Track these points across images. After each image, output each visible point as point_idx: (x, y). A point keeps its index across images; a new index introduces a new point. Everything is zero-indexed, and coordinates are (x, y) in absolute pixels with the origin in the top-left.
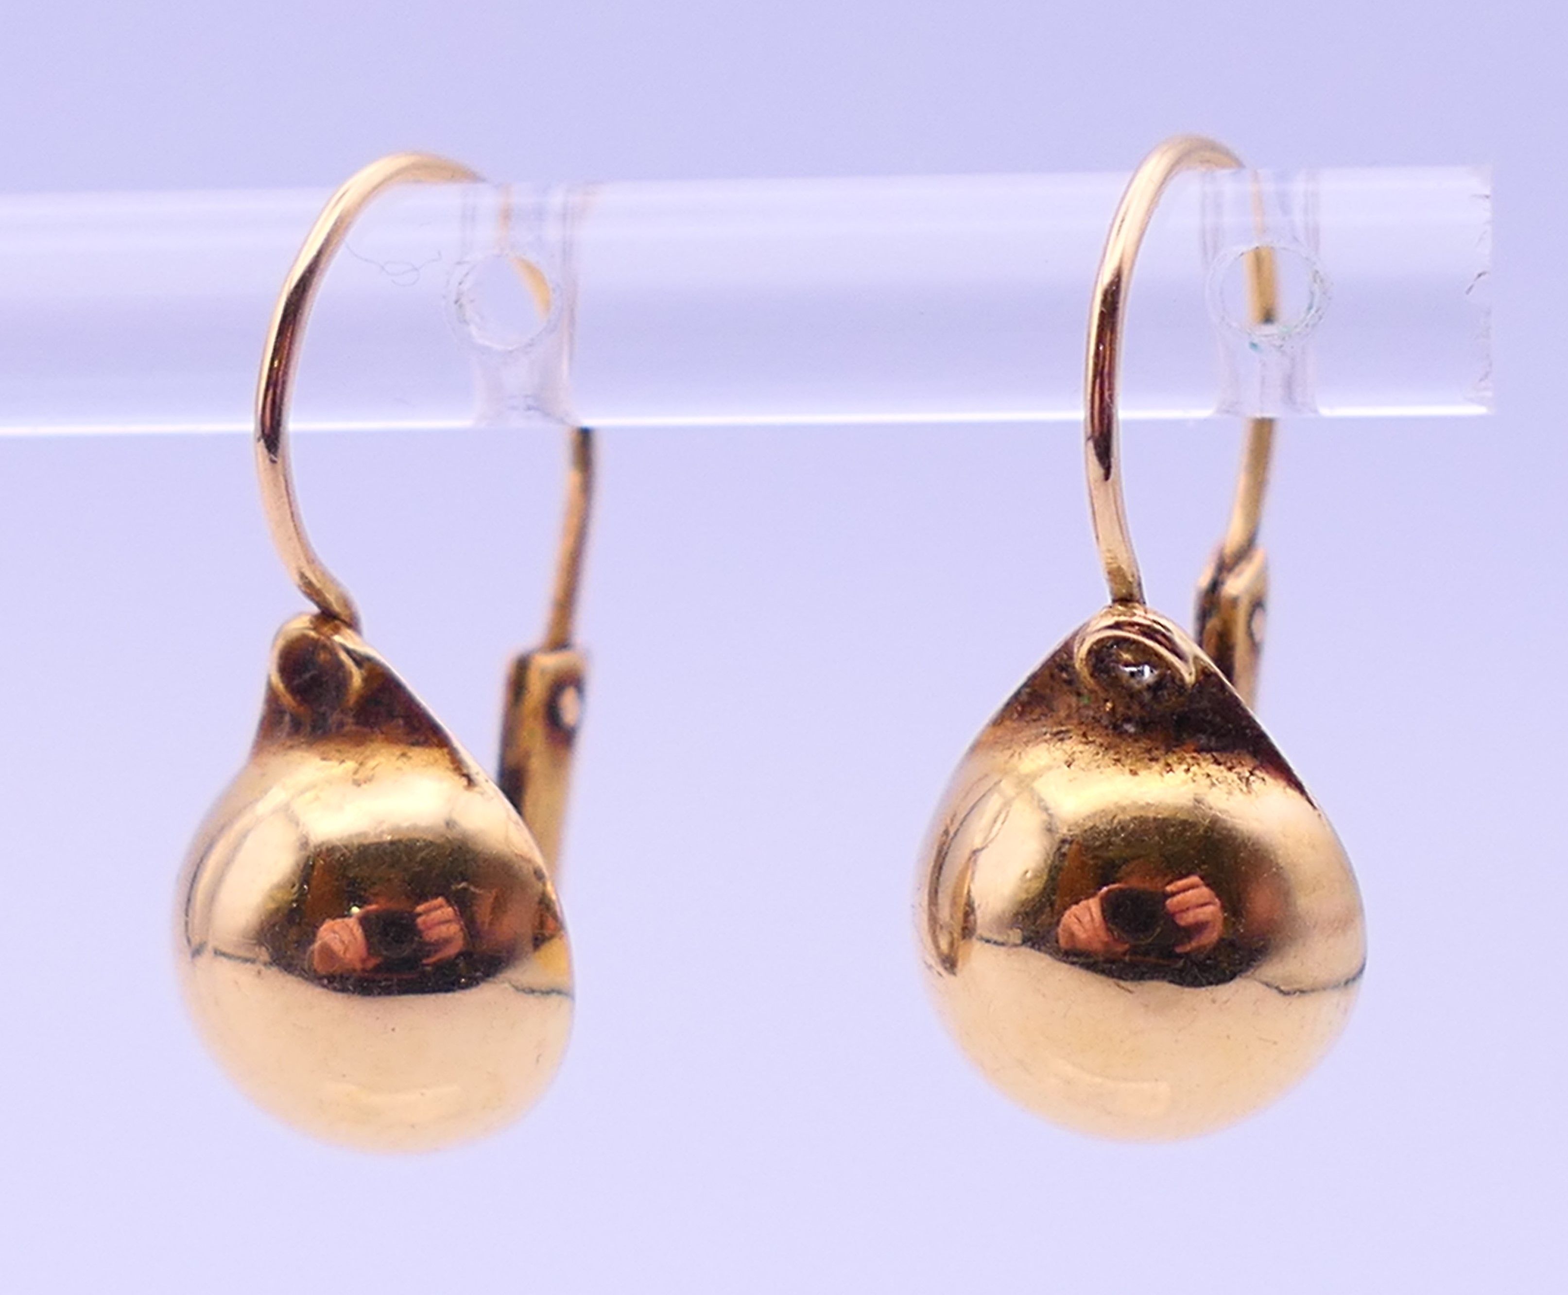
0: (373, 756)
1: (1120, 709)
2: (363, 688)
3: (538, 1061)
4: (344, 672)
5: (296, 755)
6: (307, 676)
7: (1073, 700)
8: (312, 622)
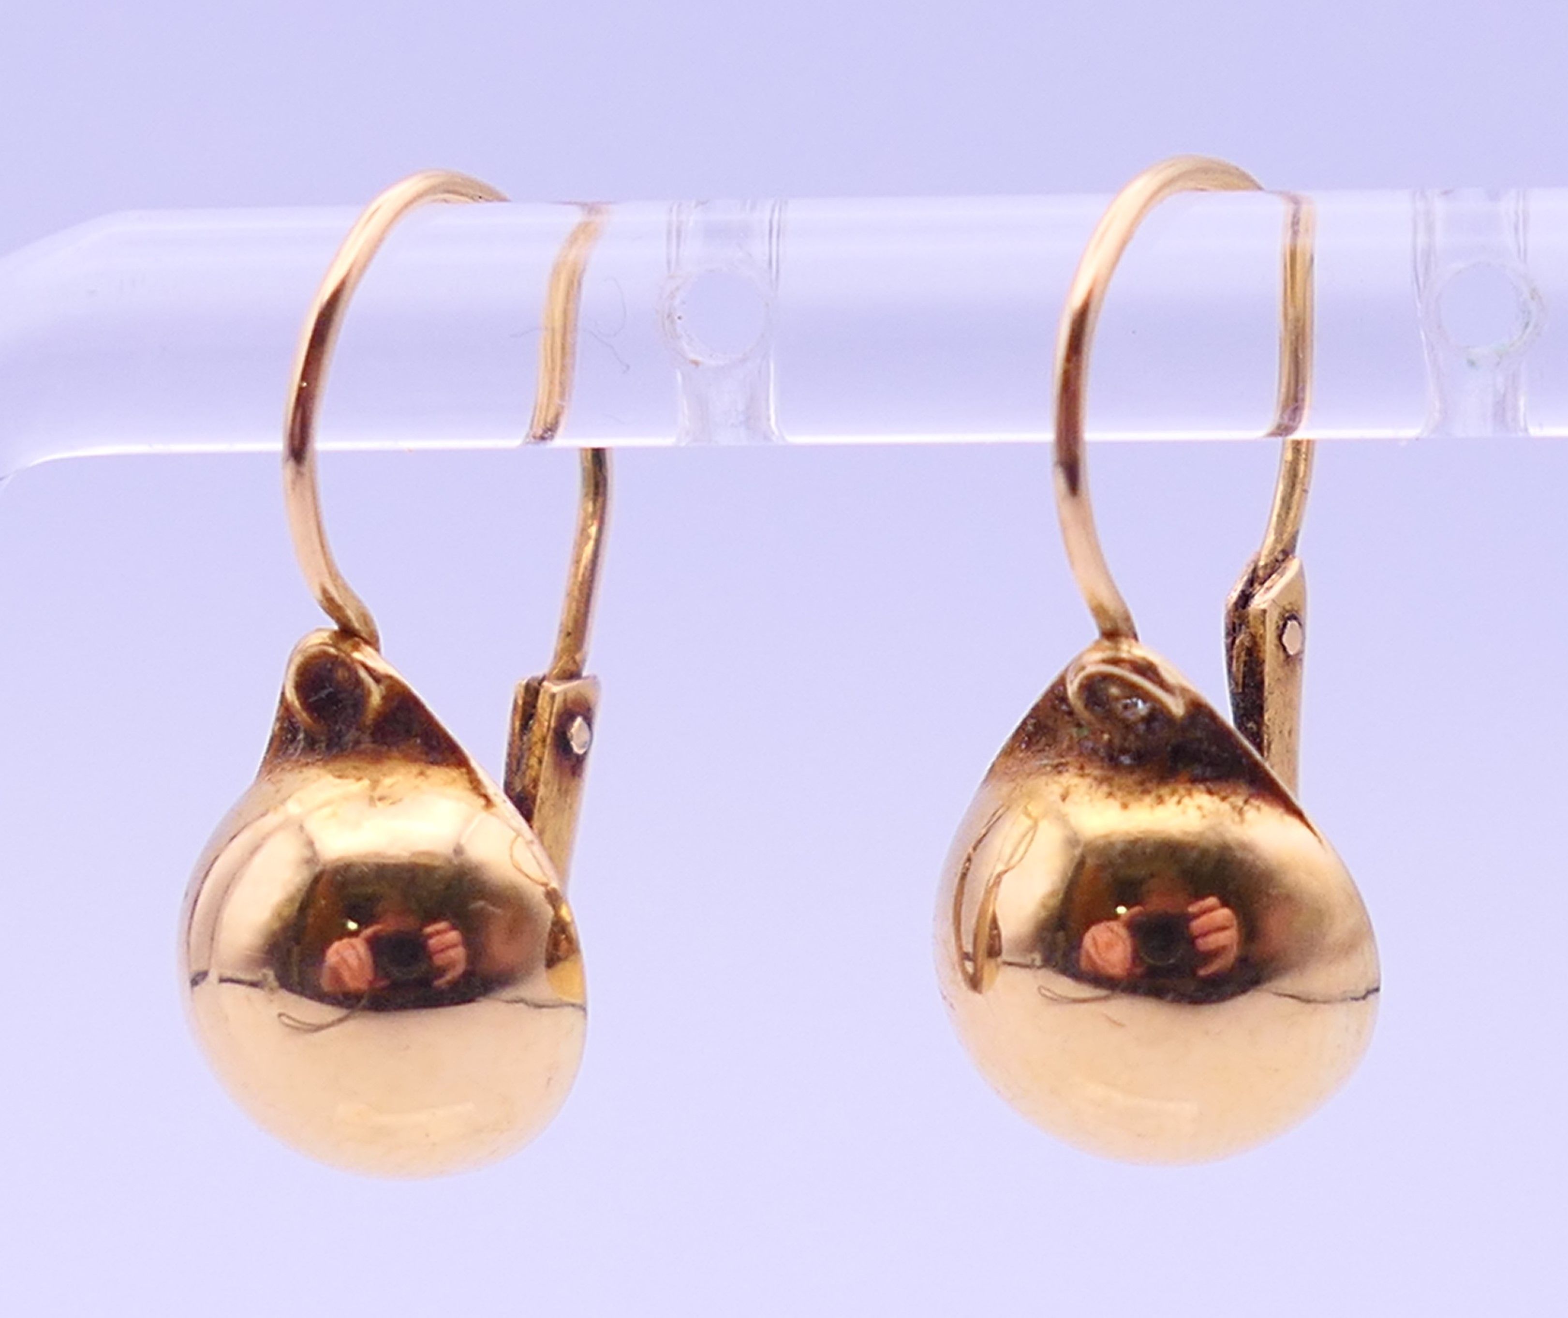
0: (391, 774)
1: (1117, 741)
2: (381, 706)
3: (548, 1083)
4: (363, 689)
5: (312, 772)
6: (323, 694)
7: (1074, 731)
8: (331, 638)
